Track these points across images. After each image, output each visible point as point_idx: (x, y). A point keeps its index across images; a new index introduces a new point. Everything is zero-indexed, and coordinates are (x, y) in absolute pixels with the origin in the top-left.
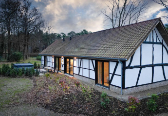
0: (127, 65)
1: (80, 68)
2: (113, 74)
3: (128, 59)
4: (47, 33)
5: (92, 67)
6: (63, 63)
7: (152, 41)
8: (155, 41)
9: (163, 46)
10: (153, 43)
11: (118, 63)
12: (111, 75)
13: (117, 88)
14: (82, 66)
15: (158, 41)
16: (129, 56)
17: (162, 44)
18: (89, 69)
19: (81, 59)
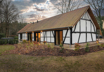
0: (73, 31)
1: (45, 37)
2: (65, 37)
3: (73, 26)
4: (21, 23)
5: (52, 36)
6: (33, 36)
7: (85, 18)
8: (87, 19)
9: (91, 22)
10: (86, 20)
11: (68, 30)
12: (64, 38)
13: (67, 45)
14: (46, 36)
15: (89, 19)
16: (74, 25)
17: (90, 21)
18: (51, 37)
19: (45, 32)
